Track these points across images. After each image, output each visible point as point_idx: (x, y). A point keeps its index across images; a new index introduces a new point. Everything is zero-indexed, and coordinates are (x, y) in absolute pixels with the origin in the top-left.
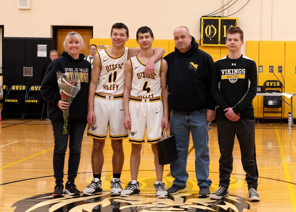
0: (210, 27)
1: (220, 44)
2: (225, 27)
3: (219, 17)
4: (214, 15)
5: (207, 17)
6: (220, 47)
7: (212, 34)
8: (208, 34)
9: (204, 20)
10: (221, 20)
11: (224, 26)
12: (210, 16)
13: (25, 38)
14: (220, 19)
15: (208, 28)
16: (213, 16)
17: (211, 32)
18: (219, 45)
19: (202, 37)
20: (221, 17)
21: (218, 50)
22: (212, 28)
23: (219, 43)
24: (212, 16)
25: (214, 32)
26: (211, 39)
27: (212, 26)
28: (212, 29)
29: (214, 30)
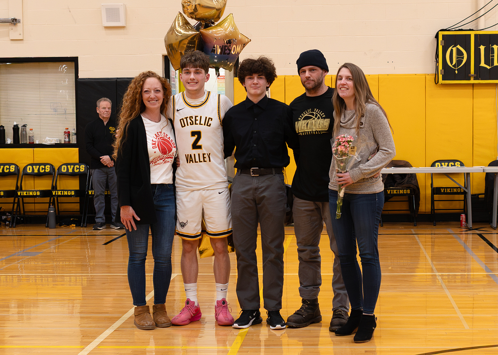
0: (454, 49)
1: (474, 79)
2: (482, 48)
3: (470, 30)
4: (460, 28)
5: (449, 30)
6: (473, 85)
7: (459, 62)
8: (451, 62)
9: (443, 36)
10: (476, 35)
11: (480, 47)
12: (454, 30)
13: (117, 78)
14: (472, 34)
15: (452, 51)
16: (458, 29)
17: (458, 58)
18: (472, 81)
19: (440, 68)
20: (472, 30)
21: (469, 91)
22: (458, 50)
23: (472, 78)
24: (456, 29)
25: (463, 58)
26: (456, 72)
27: (458, 46)
28: (459, 53)
29: (463, 54)
